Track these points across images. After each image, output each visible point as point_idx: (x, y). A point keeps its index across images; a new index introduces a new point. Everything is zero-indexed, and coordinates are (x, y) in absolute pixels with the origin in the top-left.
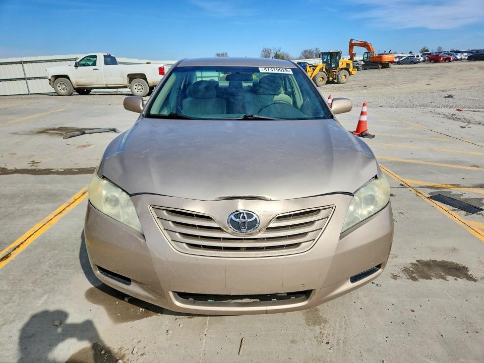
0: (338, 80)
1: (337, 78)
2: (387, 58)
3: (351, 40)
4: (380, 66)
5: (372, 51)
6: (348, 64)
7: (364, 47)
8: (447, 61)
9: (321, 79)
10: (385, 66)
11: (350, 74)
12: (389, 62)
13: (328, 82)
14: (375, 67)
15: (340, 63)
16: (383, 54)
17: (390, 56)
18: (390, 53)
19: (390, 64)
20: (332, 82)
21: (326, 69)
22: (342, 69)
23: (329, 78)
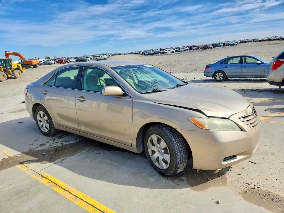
0: (15, 76)
1: (14, 75)
2: (35, 62)
3: (6, 52)
4: (32, 67)
5: (23, 58)
6: (18, 66)
7: (17, 55)
8: (67, 62)
9: (3, 76)
10: (35, 66)
11: (22, 72)
12: (37, 64)
13: (8, 78)
14: (29, 67)
15: (13, 66)
16: (31, 60)
17: (36, 61)
18: (35, 59)
19: (38, 65)
20: (10, 78)
21: (3, 69)
22: (15, 69)
23: (7, 76)
